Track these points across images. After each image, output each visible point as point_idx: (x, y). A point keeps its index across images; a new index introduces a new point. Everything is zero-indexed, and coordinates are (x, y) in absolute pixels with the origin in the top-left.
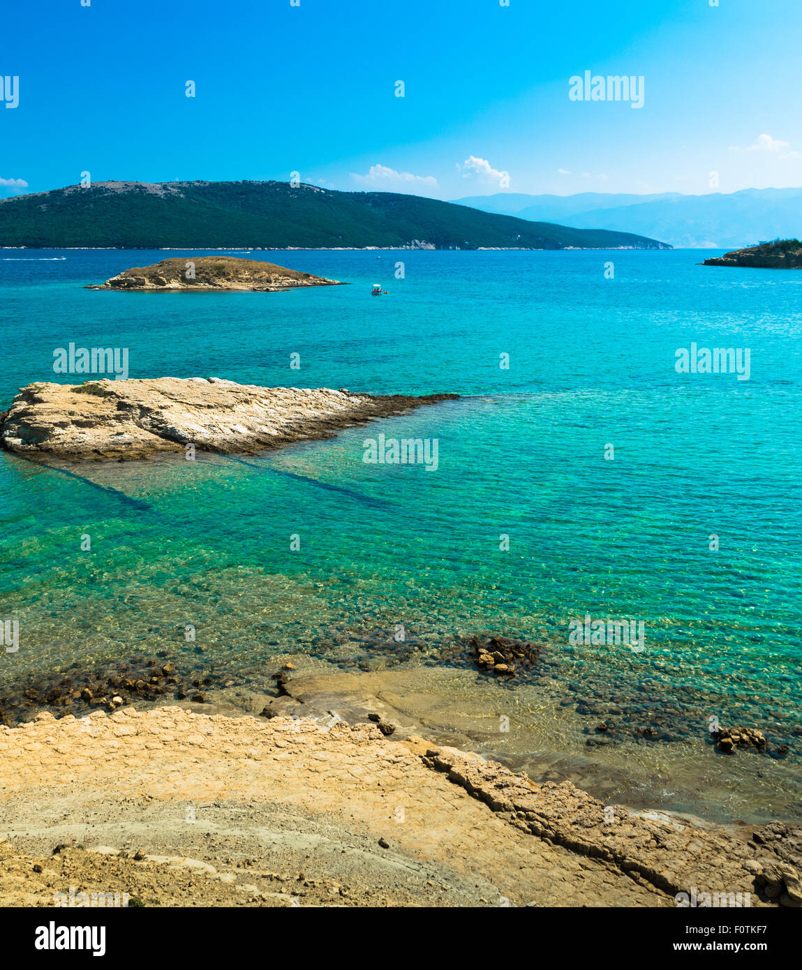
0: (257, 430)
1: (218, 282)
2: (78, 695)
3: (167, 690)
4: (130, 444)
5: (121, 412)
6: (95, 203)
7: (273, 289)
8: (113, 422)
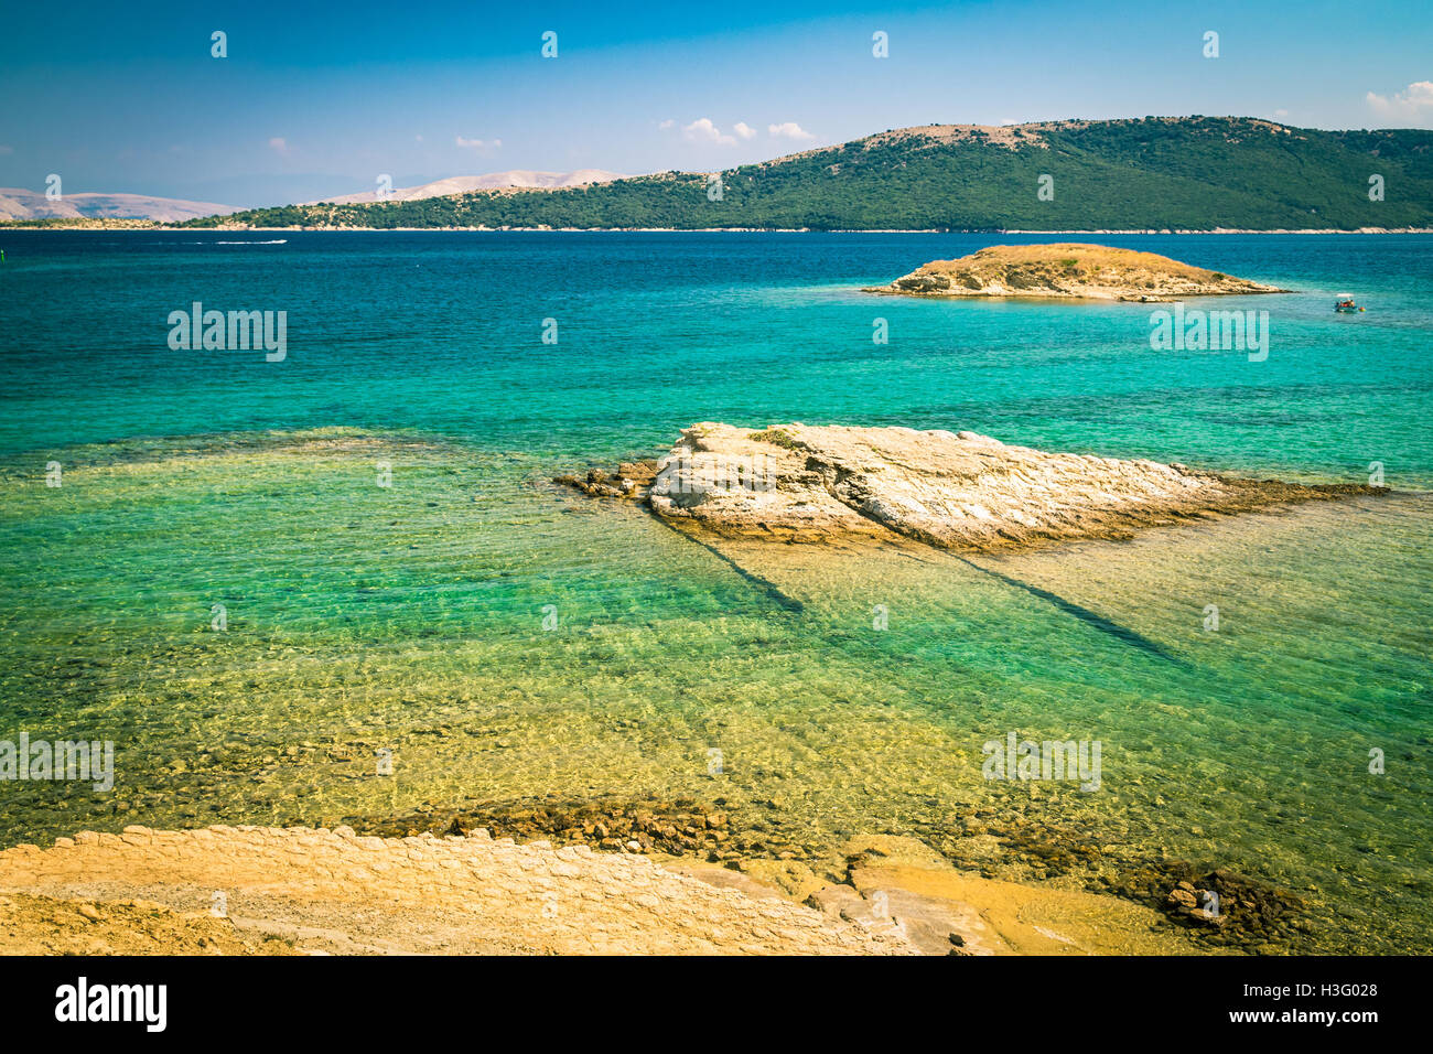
0: (1004, 516)
1: (1064, 284)
2: (590, 830)
3: (702, 846)
4: (811, 519)
5: (810, 473)
6: (908, 161)
7: (1152, 299)
8: (797, 486)
